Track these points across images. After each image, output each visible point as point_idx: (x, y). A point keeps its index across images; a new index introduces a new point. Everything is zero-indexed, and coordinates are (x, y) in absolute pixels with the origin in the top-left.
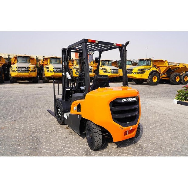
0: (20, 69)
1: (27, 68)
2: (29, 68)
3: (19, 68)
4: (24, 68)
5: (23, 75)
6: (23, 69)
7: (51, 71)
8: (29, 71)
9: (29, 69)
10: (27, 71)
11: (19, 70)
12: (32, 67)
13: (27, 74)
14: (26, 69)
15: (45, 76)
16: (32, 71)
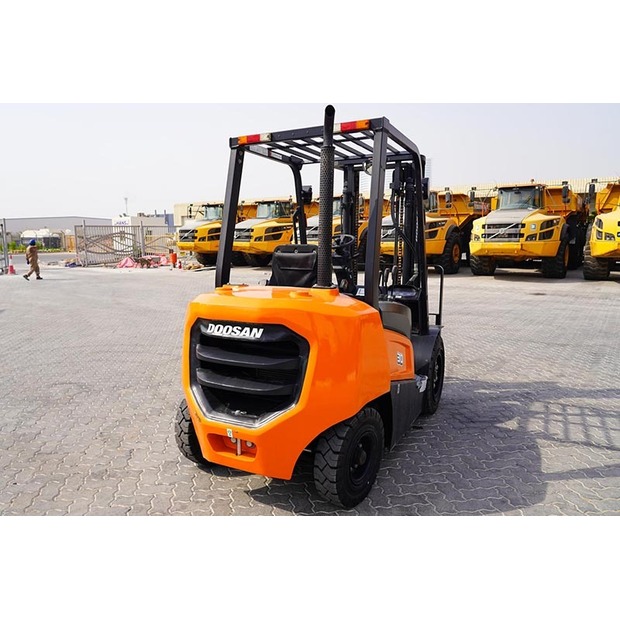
0: (491, 231)
1: (516, 226)
2: (523, 226)
3: (490, 226)
4: (506, 225)
5: (503, 251)
6: (502, 231)
7: (610, 237)
8: (522, 235)
9: (523, 231)
10: (515, 235)
11: (489, 235)
12: (534, 223)
13: (512, 246)
14: (513, 231)
15: (589, 254)
16: (531, 237)
